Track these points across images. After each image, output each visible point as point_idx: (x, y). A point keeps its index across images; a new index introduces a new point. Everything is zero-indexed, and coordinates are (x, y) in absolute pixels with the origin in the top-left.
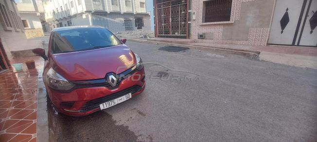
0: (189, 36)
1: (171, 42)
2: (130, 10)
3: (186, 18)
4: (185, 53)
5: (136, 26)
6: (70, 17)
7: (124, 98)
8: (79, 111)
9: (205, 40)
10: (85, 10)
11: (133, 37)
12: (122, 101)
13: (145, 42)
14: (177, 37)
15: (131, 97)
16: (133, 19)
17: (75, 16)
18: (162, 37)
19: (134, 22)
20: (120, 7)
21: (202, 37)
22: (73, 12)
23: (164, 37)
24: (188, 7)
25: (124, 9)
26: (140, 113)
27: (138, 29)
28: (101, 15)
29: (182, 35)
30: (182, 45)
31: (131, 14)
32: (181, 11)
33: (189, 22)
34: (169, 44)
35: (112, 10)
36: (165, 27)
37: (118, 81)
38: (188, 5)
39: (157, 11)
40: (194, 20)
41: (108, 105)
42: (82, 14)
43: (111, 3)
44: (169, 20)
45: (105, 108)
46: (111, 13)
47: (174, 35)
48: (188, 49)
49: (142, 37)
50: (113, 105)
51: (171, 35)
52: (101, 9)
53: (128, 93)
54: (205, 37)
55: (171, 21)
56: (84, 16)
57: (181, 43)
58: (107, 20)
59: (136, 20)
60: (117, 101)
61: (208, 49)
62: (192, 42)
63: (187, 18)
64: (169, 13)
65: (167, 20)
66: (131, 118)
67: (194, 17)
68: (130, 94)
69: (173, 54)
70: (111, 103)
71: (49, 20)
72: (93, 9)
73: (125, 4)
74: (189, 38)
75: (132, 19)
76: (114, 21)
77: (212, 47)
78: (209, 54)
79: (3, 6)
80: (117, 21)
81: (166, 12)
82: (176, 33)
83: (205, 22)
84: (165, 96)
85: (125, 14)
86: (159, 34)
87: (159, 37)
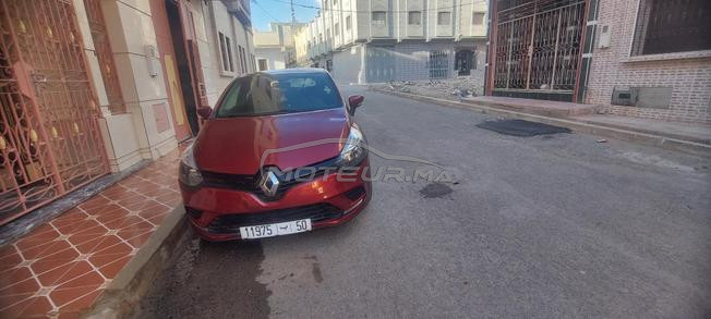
0: (580, 95)
1: (521, 109)
2: (446, 32)
3: (577, 45)
4: (549, 142)
5: (456, 69)
6: (332, 53)
7: (292, 227)
8: (207, 230)
9: (636, 109)
10: (356, 37)
11: (435, 93)
12: (288, 232)
13: (455, 106)
14: (544, 97)
15: (309, 228)
16: (450, 53)
17: (340, 50)
18: (500, 94)
19: (453, 59)
20: (425, 28)
21: (625, 98)
22: (337, 43)
23: (507, 94)
24: (587, 15)
25: (434, 31)
26: (317, 272)
27: (460, 74)
28: (384, 47)
29: (560, 91)
30: (550, 120)
31: (448, 42)
32: (564, 25)
33: (584, 56)
34: (514, 114)
35: (406, 35)
36: (512, 70)
37: (280, 186)
38: (588, 7)
39: (496, 30)
40: (603, 48)
41: (256, 233)
42: (349, 46)
43: (406, 21)
44: (526, 51)
45: (251, 237)
46: (405, 42)
47: (536, 91)
48: (568, 131)
49: (456, 94)
50: (266, 235)
51: (527, 90)
52: (385, 33)
53: (303, 217)
54: (637, 99)
55: (530, 55)
56: (353, 51)
57: (549, 113)
58: (394, 57)
59: (457, 54)
60: (277, 229)
61: (637, 138)
62: (586, 112)
63: (581, 42)
64: (529, 32)
65: (519, 52)
66: (292, 275)
67: (603, 40)
68: (308, 221)
69: (508, 142)
70: (262, 230)
71: (301, 58)
72: (370, 35)
73: (436, 19)
74: (580, 100)
75: (448, 52)
76: (409, 60)
77: (656, 133)
78: (632, 155)
79: (227, 39)
80: (416, 59)
81: (522, 33)
82: (543, 86)
83: (644, 53)
84: (401, 247)
85: (434, 41)
86: (496, 86)
87: (495, 94)
